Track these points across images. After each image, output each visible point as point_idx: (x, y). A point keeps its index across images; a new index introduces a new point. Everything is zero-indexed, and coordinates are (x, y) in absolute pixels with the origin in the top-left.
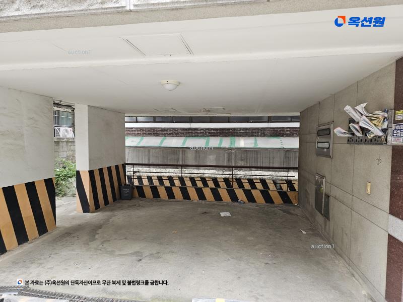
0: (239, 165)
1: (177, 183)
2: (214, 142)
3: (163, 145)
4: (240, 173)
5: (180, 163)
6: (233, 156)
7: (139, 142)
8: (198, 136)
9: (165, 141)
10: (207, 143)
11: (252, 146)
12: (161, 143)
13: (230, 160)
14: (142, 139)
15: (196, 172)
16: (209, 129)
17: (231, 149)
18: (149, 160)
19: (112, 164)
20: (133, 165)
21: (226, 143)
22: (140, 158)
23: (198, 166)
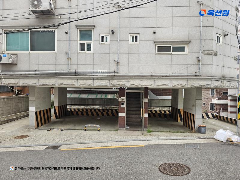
0: (108, 104)
1: (85, 110)
2: (99, 96)
3: (80, 97)
4: (108, 107)
5: (86, 104)
6: (106, 101)
7: (70, 96)
8: (93, 94)
9: (80, 96)
10: (97, 96)
11: (112, 97)
12: (79, 96)
13: (105, 102)
14: (71, 95)
15: (92, 107)
16: (97, 91)
17: (105, 98)
18: (74, 102)
19: (64, 104)
20: (70, 105)
21: (103, 96)
22: (71, 102)
23: (93, 105)
